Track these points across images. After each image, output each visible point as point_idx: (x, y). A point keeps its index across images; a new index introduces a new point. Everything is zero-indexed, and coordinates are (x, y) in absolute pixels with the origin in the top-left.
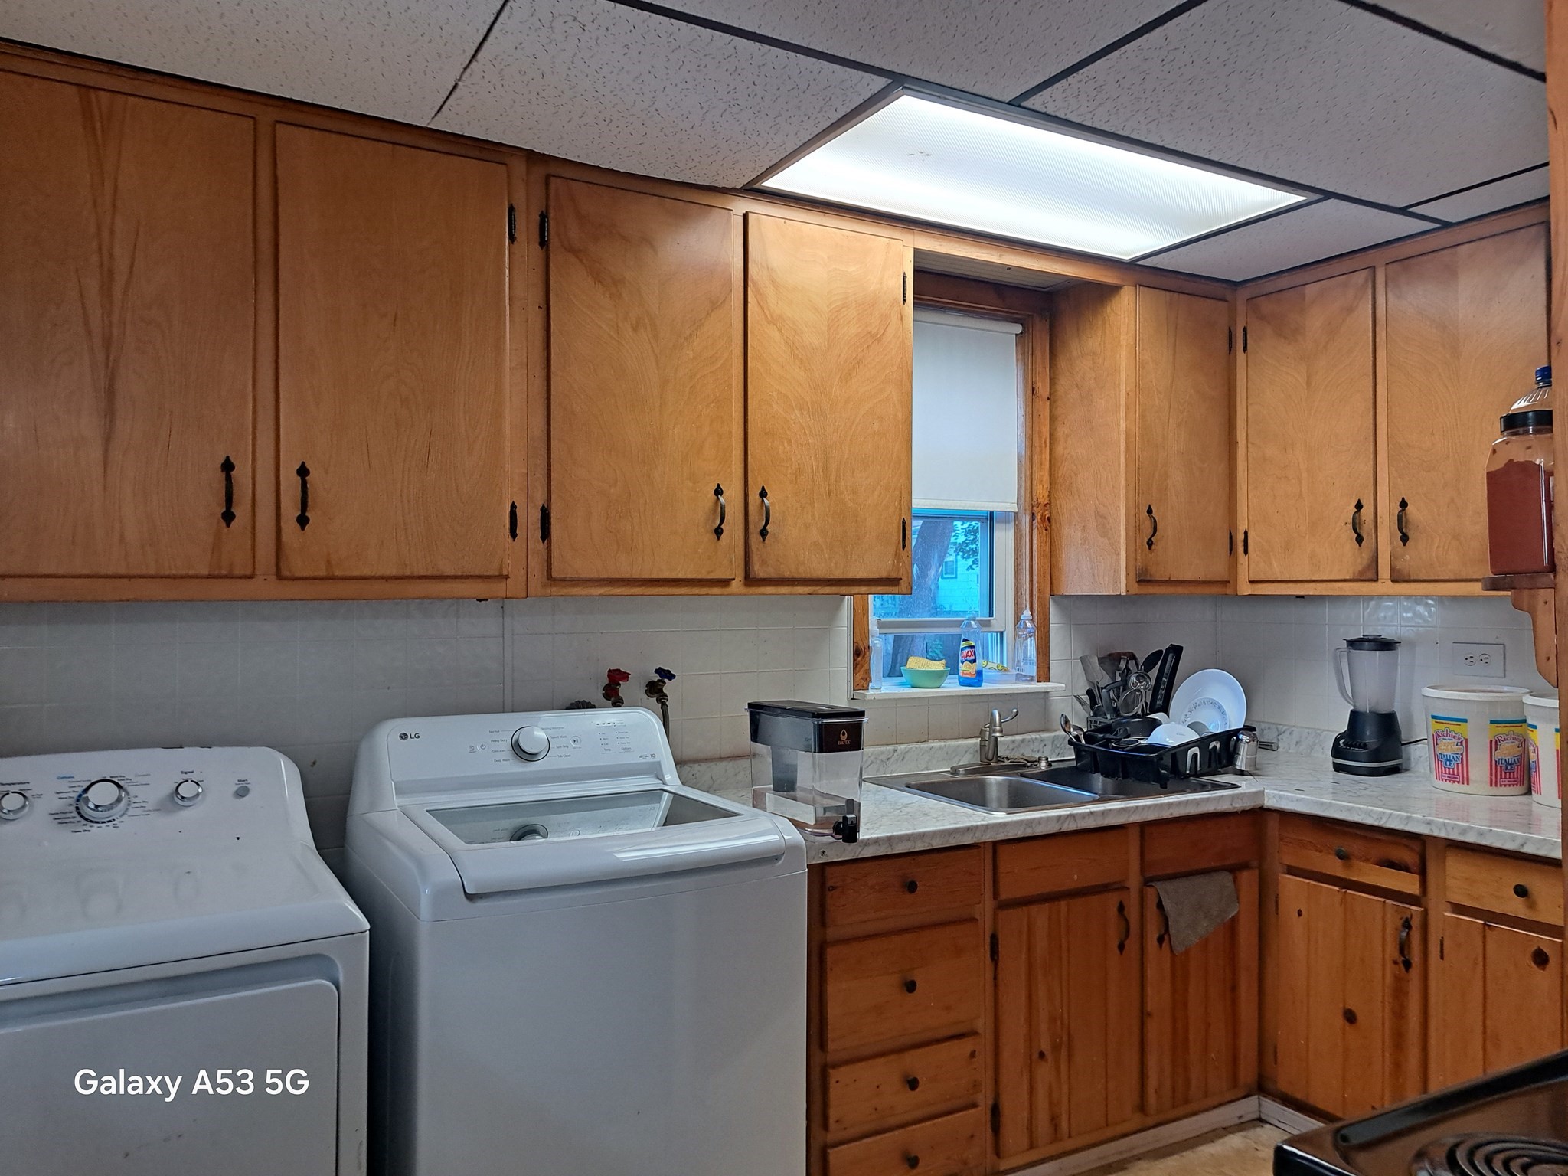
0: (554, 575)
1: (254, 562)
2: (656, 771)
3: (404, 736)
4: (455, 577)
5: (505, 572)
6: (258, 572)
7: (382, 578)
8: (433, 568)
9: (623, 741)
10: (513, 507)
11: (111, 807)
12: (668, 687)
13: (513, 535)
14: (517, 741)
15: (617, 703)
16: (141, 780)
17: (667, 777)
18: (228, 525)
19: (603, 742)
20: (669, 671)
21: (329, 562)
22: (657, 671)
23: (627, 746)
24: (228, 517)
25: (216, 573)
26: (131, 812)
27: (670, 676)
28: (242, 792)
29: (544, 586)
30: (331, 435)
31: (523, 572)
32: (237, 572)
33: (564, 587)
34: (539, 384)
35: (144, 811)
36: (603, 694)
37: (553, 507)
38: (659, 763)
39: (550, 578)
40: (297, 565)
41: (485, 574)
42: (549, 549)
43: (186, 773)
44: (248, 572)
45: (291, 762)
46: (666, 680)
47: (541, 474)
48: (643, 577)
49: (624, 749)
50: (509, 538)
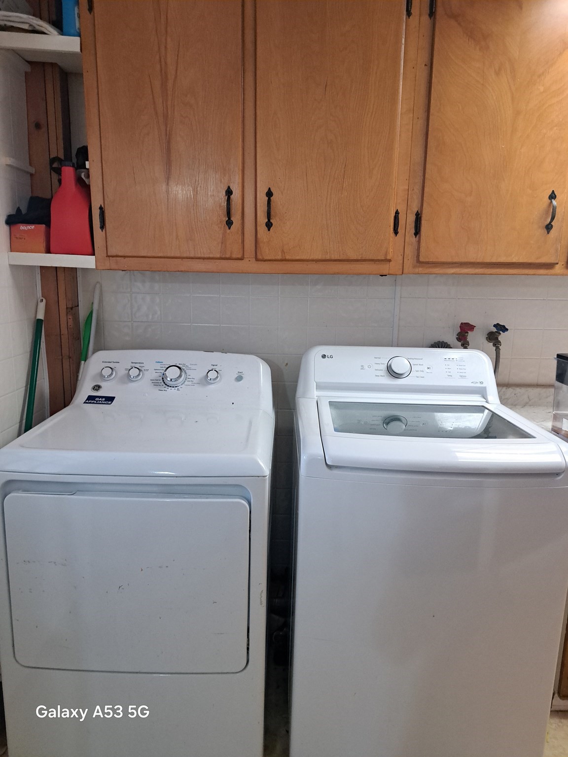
0: (421, 259)
1: (243, 251)
2: (482, 392)
3: (324, 356)
4: (357, 261)
5: (388, 258)
6: (245, 257)
7: (313, 260)
8: (343, 254)
9: (461, 371)
10: (397, 213)
11: (176, 380)
12: (502, 337)
13: (396, 232)
14: (390, 366)
15: (465, 345)
16: (193, 367)
17: (490, 398)
18: (229, 228)
19: (447, 370)
20: (504, 326)
21: (283, 252)
22: (495, 326)
23: (464, 374)
24: (229, 223)
25: (224, 256)
26: (186, 383)
27: (504, 329)
28: (239, 378)
29: (414, 267)
30: (285, 170)
31: (401, 258)
32: (234, 256)
33: (430, 267)
34: (420, 123)
35: (192, 383)
36: (457, 338)
37: (423, 212)
38: (485, 388)
39: (419, 262)
40: (266, 252)
41: (375, 259)
42: (419, 242)
43: (214, 365)
44: (240, 256)
45: (266, 363)
46: (501, 332)
47: (417, 189)
48: (486, 261)
49: (461, 376)
50: (393, 235)
